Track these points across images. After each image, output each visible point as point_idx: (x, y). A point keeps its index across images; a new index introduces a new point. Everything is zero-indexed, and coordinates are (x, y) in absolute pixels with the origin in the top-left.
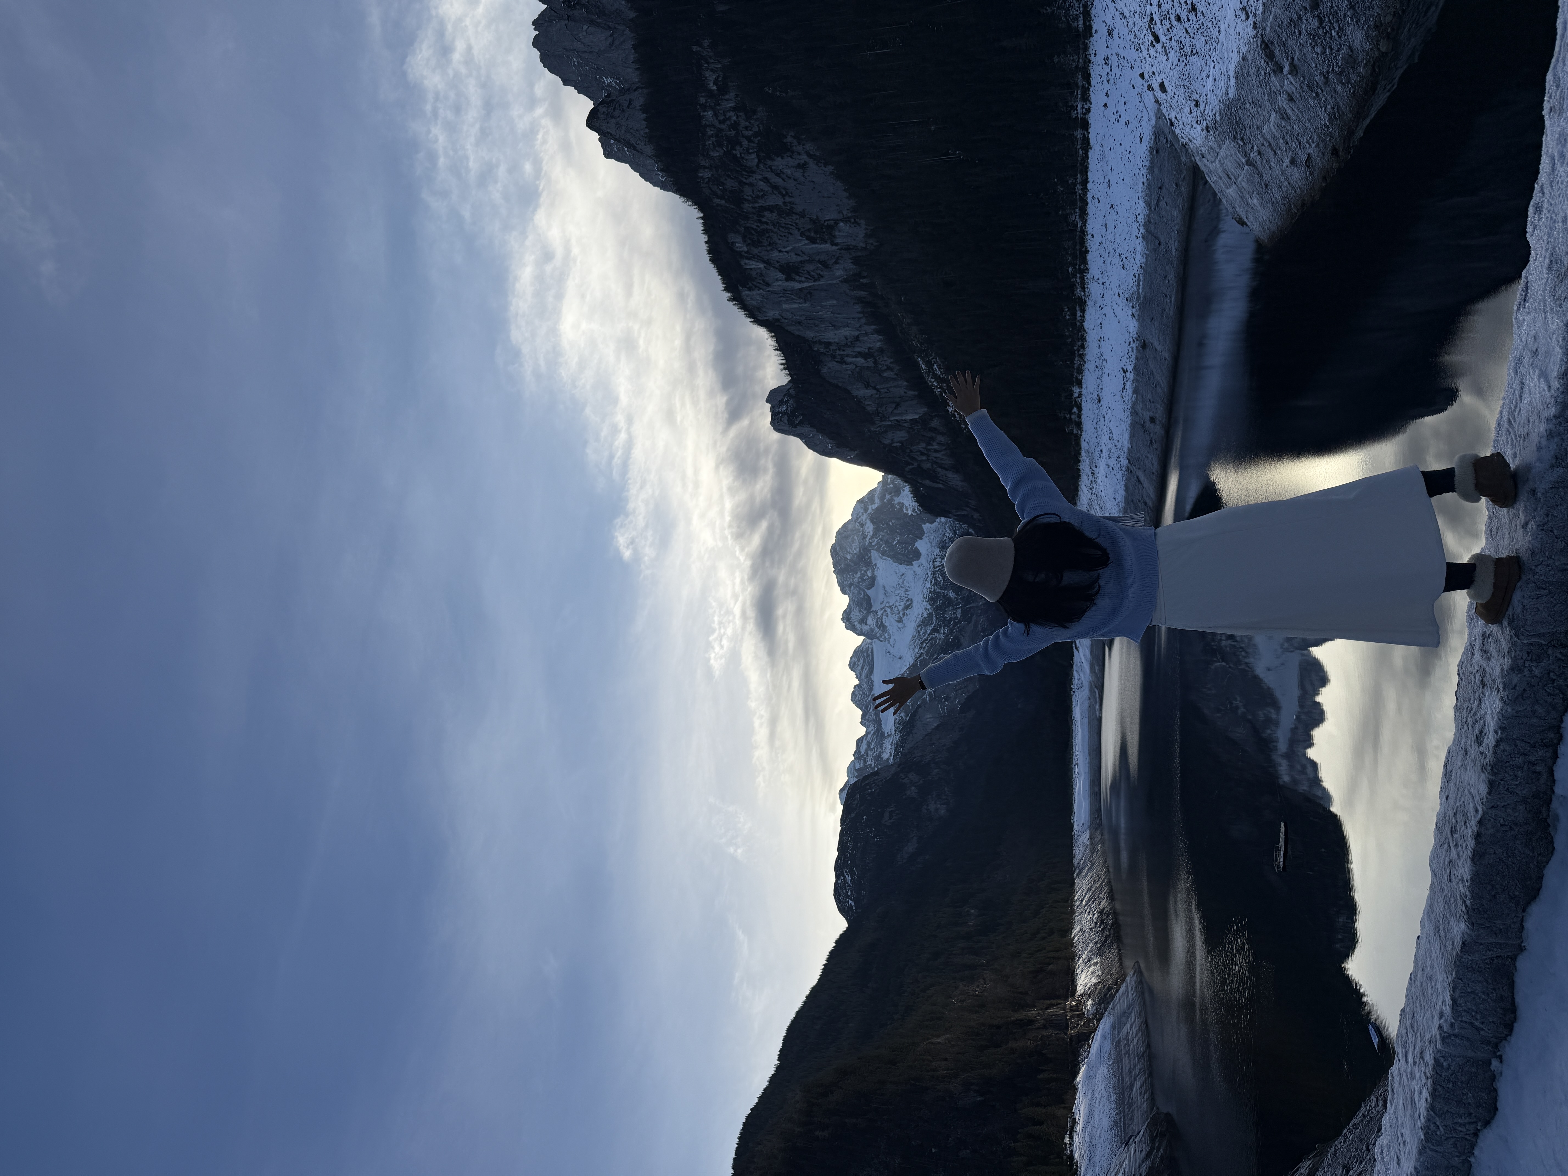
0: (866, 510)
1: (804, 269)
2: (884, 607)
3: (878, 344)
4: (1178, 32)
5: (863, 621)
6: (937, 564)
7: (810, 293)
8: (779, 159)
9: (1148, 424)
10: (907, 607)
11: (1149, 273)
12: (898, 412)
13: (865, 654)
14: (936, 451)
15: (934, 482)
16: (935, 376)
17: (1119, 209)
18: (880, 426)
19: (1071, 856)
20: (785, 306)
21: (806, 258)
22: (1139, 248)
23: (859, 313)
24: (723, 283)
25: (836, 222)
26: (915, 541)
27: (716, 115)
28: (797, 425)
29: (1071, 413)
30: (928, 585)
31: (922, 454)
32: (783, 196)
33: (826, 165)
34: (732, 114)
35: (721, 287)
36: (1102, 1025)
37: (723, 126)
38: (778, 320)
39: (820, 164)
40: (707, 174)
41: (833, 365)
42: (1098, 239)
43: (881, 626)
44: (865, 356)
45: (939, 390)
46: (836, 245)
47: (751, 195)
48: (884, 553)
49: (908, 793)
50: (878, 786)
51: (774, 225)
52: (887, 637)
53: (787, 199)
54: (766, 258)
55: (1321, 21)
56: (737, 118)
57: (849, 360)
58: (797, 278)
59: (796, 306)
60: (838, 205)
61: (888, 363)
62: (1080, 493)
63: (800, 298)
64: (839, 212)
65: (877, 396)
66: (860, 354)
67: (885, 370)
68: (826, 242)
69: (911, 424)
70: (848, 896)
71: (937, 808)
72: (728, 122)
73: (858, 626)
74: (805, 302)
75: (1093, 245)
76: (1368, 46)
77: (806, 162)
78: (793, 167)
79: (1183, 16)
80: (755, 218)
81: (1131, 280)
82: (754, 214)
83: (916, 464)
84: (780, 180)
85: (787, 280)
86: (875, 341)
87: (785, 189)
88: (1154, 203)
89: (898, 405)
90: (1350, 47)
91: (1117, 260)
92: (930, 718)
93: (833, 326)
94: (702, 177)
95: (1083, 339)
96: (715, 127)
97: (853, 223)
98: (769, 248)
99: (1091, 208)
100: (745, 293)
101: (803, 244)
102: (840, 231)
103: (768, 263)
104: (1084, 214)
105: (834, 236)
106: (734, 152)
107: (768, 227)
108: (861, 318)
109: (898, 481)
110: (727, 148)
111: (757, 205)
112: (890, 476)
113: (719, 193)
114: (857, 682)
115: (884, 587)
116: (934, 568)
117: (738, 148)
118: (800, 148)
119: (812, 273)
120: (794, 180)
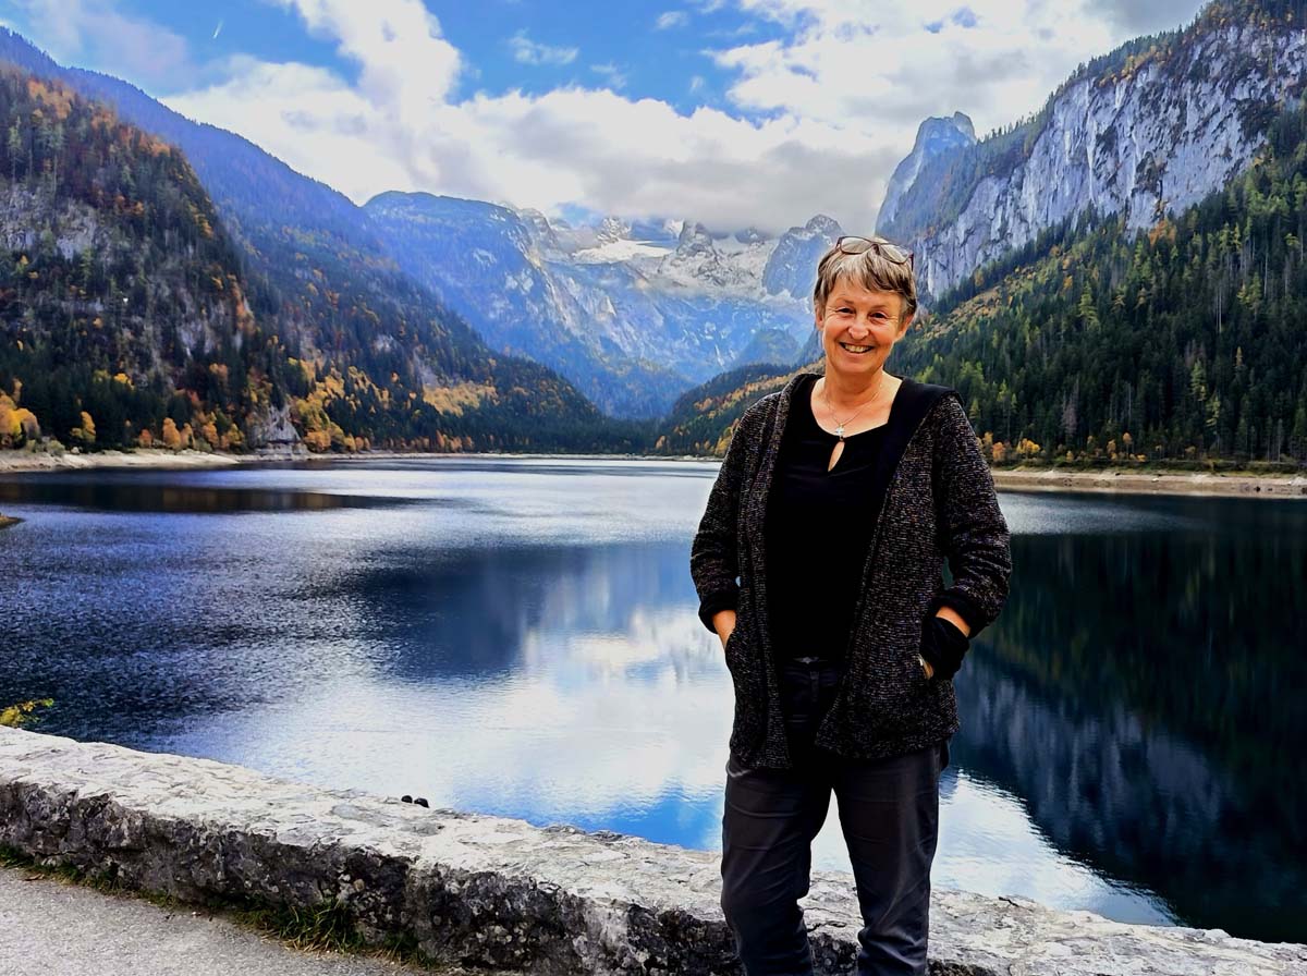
1: (1109, 157)
2: (714, 253)
3: (1015, 245)
6: (764, 313)
7: (1081, 163)
8: (1240, 127)
10: (716, 280)
12: (937, 269)
20: (1068, 134)
21: (1122, 158)
23: (1053, 222)
24: (1100, 58)
25: (1158, 195)
26: (788, 288)
28: (928, 148)
30: (741, 303)
32: (1196, 132)
33: (1225, 183)
34: (1299, 69)
35: (1096, 56)
37: (1285, 57)
38: (1052, 125)
39: (1227, 176)
40: (1231, 37)
41: (995, 192)
43: (696, 250)
44: (1003, 231)
45: (959, 314)
46: (1133, 195)
47: (1200, 92)
49: (510, 278)
51: (1163, 120)
53: (1191, 136)
54: (1126, 111)
56: (1294, 75)
57: (1000, 211)
58: (1099, 149)
59: (1067, 147)
60: (1177, 197)
61: (993, 256)
63: (1076, 152)
64: (1169, 199)
65: (957, 244)
66: (1005, 223)
67: (984, 252)
68: (1137, 183)
70: (391, 207)
71: (496, 310)
72: (1289, 64)
74: (1070, 159)
77: (1231, 159)
80: (1174, 98)
82: (1179, 96)
84: (1215, 128)
85: (1098, 136)
86: (1018, 242)
87: (1204, 133)
89: (945, 268)
93: (1040, 191)
94: (1229, 30)
96: (1286, 47)
97: (1155, 215)
98: (1137, 114)
100: (1087, 84)
101: (1138, 156)
102: (1148, 199)
103: (1120, 113)
105: (1142, 193)
106: (1253, 72)
107: (1162, 113)
108: (1047, 225)
110: (1261, 62)
111: (1188, 99)
113: (1208, 53)
115: (738, 254)
116: (759, 310)
117: (1258, 75)
118: (1248, 151)
119: (1103, 166)
120: (1213, 146)
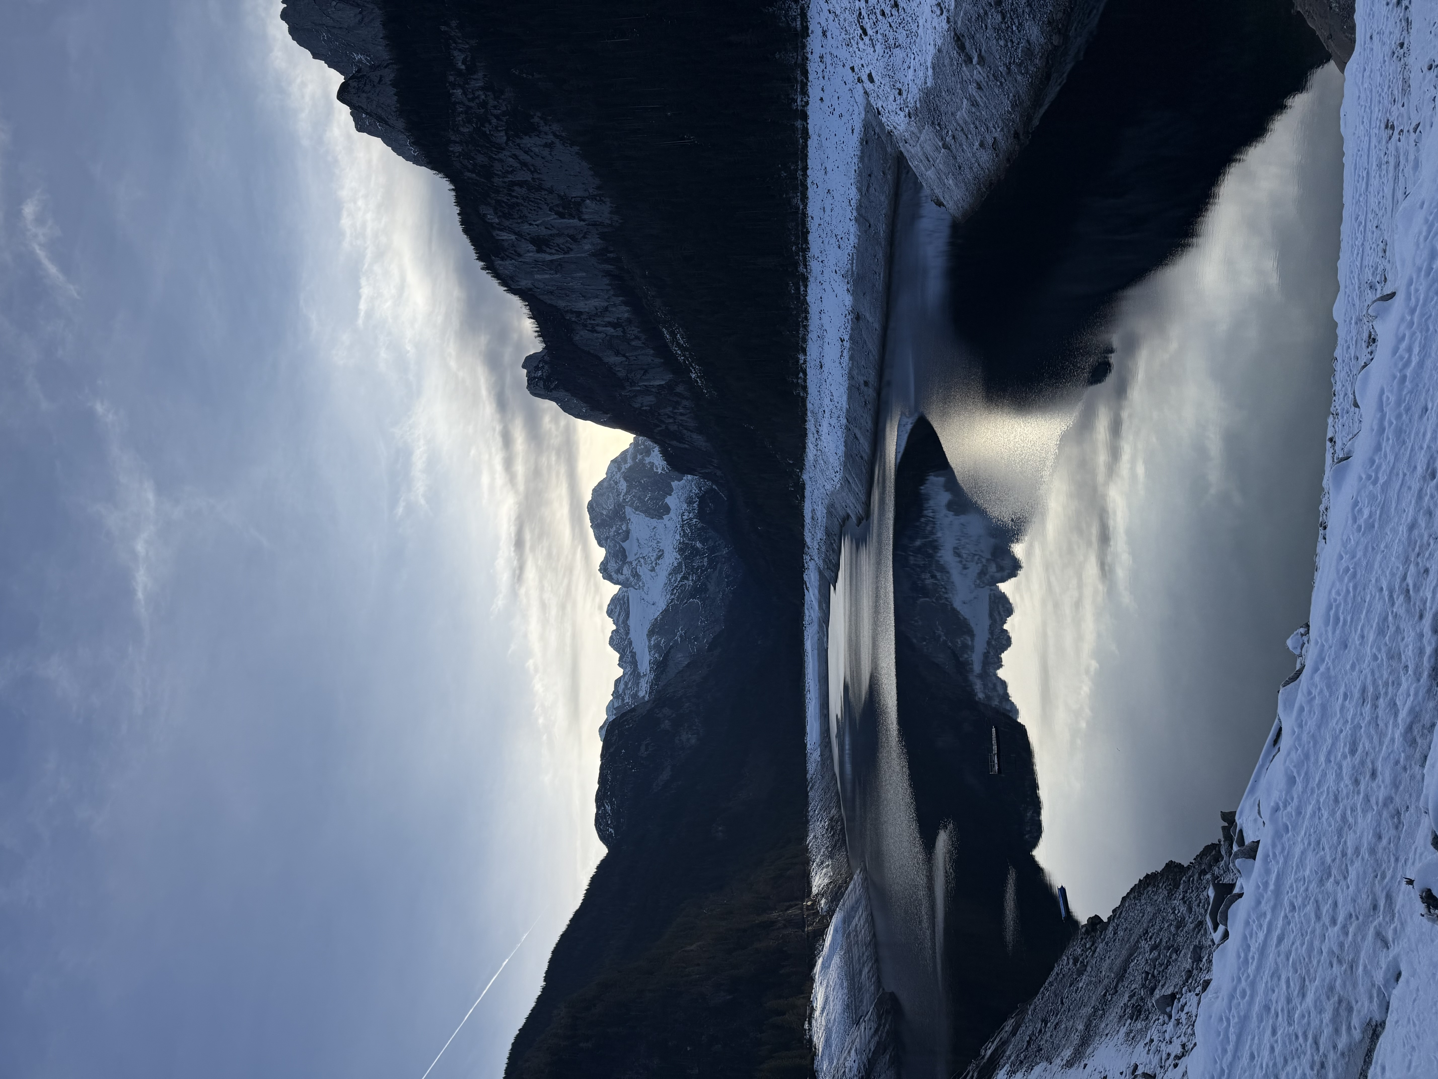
0: (619, 469)
1: (554, 241)
2: (638, 558)
3: (626, 315)
4: (883, 25)
5: (619, 571)
6: (685, 517)
7: (560, 265)
8: (527, 137)
9: (862, 387)
10: (659, 557)
11: (861, 253)
12: (646, 378)
13: (622, 602)
14: (682, 414)
15: (680, 443)
16: (679, 345)
17: (834, 193)
18: (630, 391)
19: (805, 771)
20: (538, 276)
21: (555, 231)
22: (852, 230)
23: (607, 285)
24: (476, 253)
25: (583, 199)
26: (664, 497)
27: (465, 93)
28: (553, 389)
29: (798, 378)
30: (678, 537)
31: (669, 417)
32: (532, 172)
33: (572, 145)
34: (480, 93)
35: (474, 256)
36: (834, 920)
37: (471, 104)
38: (530, 289)
39: (566, 145)
40: (458, 149)
41: (585, 333)
42: (817, 221)
43: (636, 575)
44: (614, 325)
45: (682, 358)
46: (584, 220)
47: (500, 171)
48: (637, 509)
49: (663, 726)
50: (635, 721)
51: (523, 199)
52: (641, 585)
53: (536, 176)
54: (517, 230)
55: (1004, 18)
56: (486, 96)
57: (600, 329)
58: (548, 250)
59: (547, 276)
60: (583, 184)
61: (636, 332)
62: (807, 450)
63: (551, 269)
64: (585, 190)
65: (627, 363)
66: (609, 324)
67: (632, 340)
68: (574, 218)
69: (658, 390)
70: (608, 825)
71: (688, 738)
72: (477, 101)
73: (614, 576)
74: (556, 273)
75: (813, 226)
76: (1042, 40)
77: (553, 142)
78: (540, 145)
79: (887, 11)
80: (506, 191)
81: (846, 258)
82: (505, 188)
83: (663, 427)
84: (529, 157)
85: (538, 252)
86: (623, 312)
87: (533, 165)
88: (864, 189)
89: (646, 372)
90: (1028, 41)
91: (833, 240)
92: (682, 657)
93: (583, 296)
94: (452, 151)
95: (806, 312)
96: (464, 105)
97: (599, 201)
98: (519, 221)
99: (810, 193)
100: (498, 262)
101: (552, 218)
102: (586, 208)
103: (519, 234)
104: (804, 198)
105: (582, 212)
106: (484, 129)
107: (518, 201)
108: (609, 290)
109: (649, 443)
110: (477, 124)
111: (506, 180)
112: (641, 438)
113: (470, 166)
114: (614, 627)
115: (638, 540)
116: (683, 521)
117: (487, 125)
118: (546, 129)
119: (562, 246)
120: (542, 158)
